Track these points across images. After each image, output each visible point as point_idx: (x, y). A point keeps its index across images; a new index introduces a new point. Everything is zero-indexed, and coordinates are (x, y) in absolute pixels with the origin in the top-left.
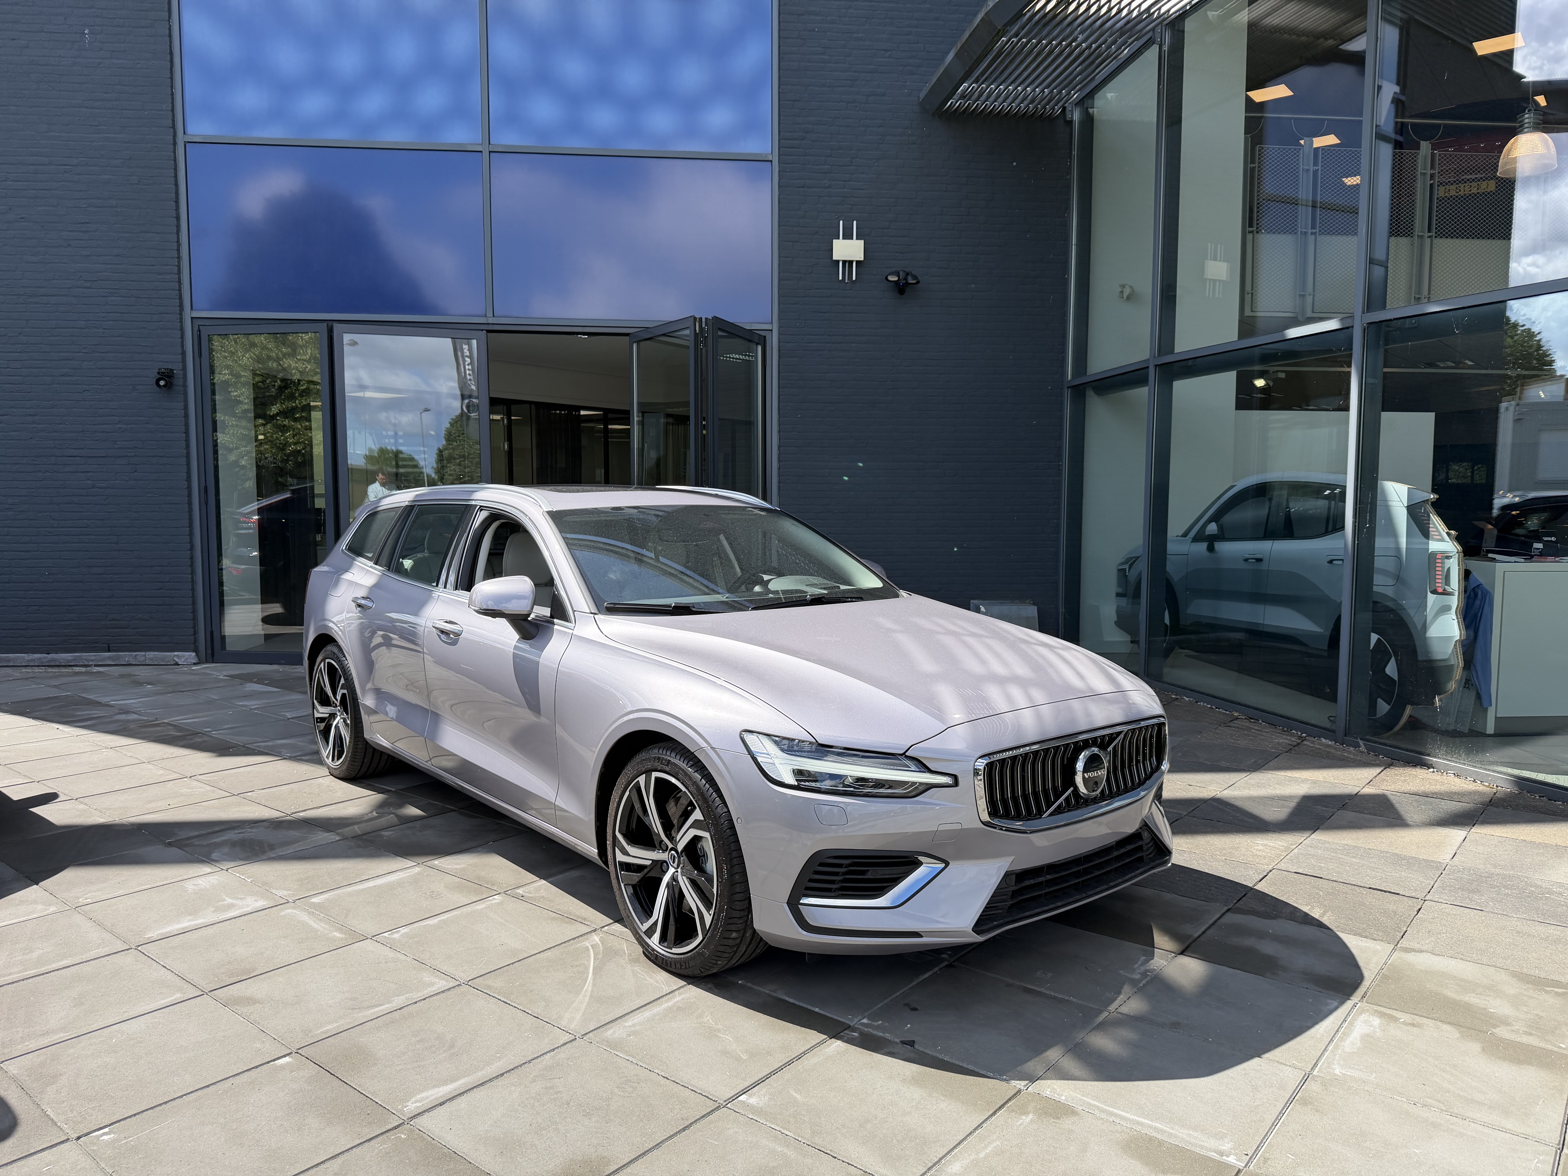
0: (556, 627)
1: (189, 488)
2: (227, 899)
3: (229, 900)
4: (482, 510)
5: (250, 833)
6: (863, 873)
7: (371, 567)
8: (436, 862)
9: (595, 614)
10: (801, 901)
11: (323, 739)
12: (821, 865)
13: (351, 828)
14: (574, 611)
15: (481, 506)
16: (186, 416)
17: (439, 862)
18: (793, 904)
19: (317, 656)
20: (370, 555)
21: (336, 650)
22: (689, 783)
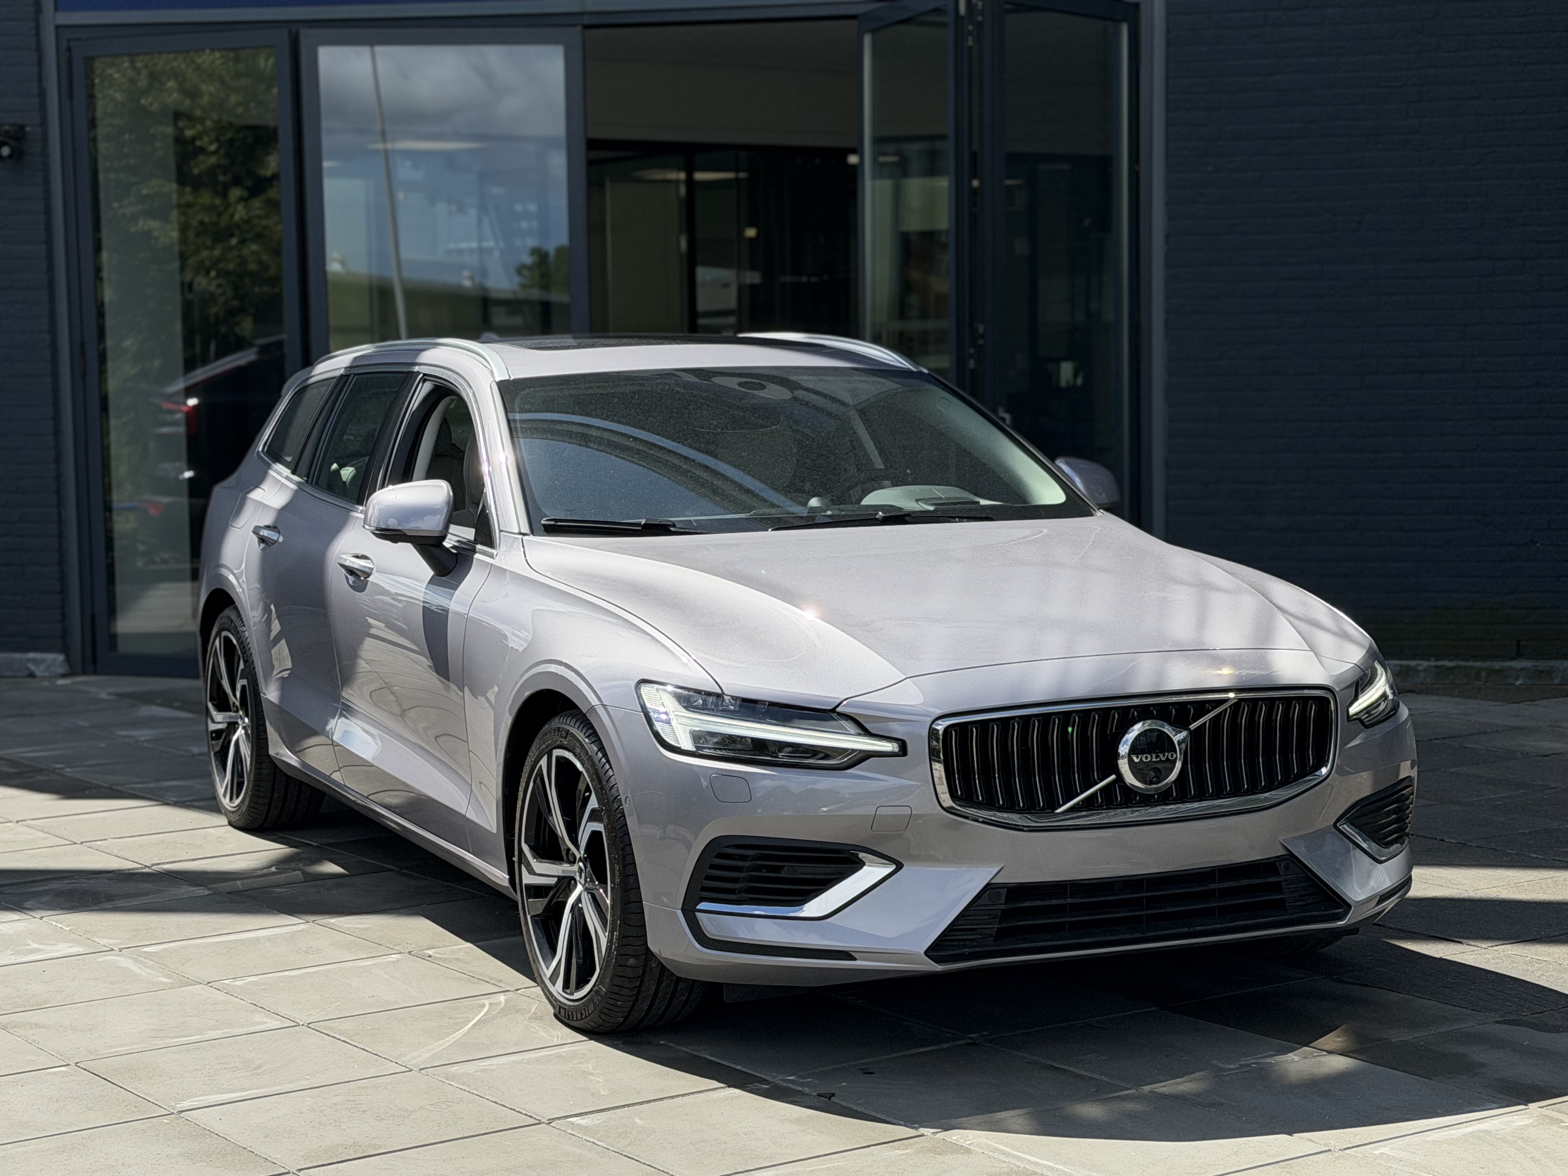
0: (477, 556)
1: (54, 345)
2: (32, 944)
3: (35, 946)
4: (425, 380)
5: (84, 884)
6: (778, 869)
7: (287, 478)
8: (332, 921)
9: (524, 534)
10: (698, 907)
11: (219, 767)
12: (720, 856)
13: (230, 883)
14: (501, 531)
15: (425, 375)
16: (48, 211)
17: (334, 921)
18: (689, 911)
19: (212, 629)
20: (289, 459)
21: (234, 617)
22: (585, 758)
